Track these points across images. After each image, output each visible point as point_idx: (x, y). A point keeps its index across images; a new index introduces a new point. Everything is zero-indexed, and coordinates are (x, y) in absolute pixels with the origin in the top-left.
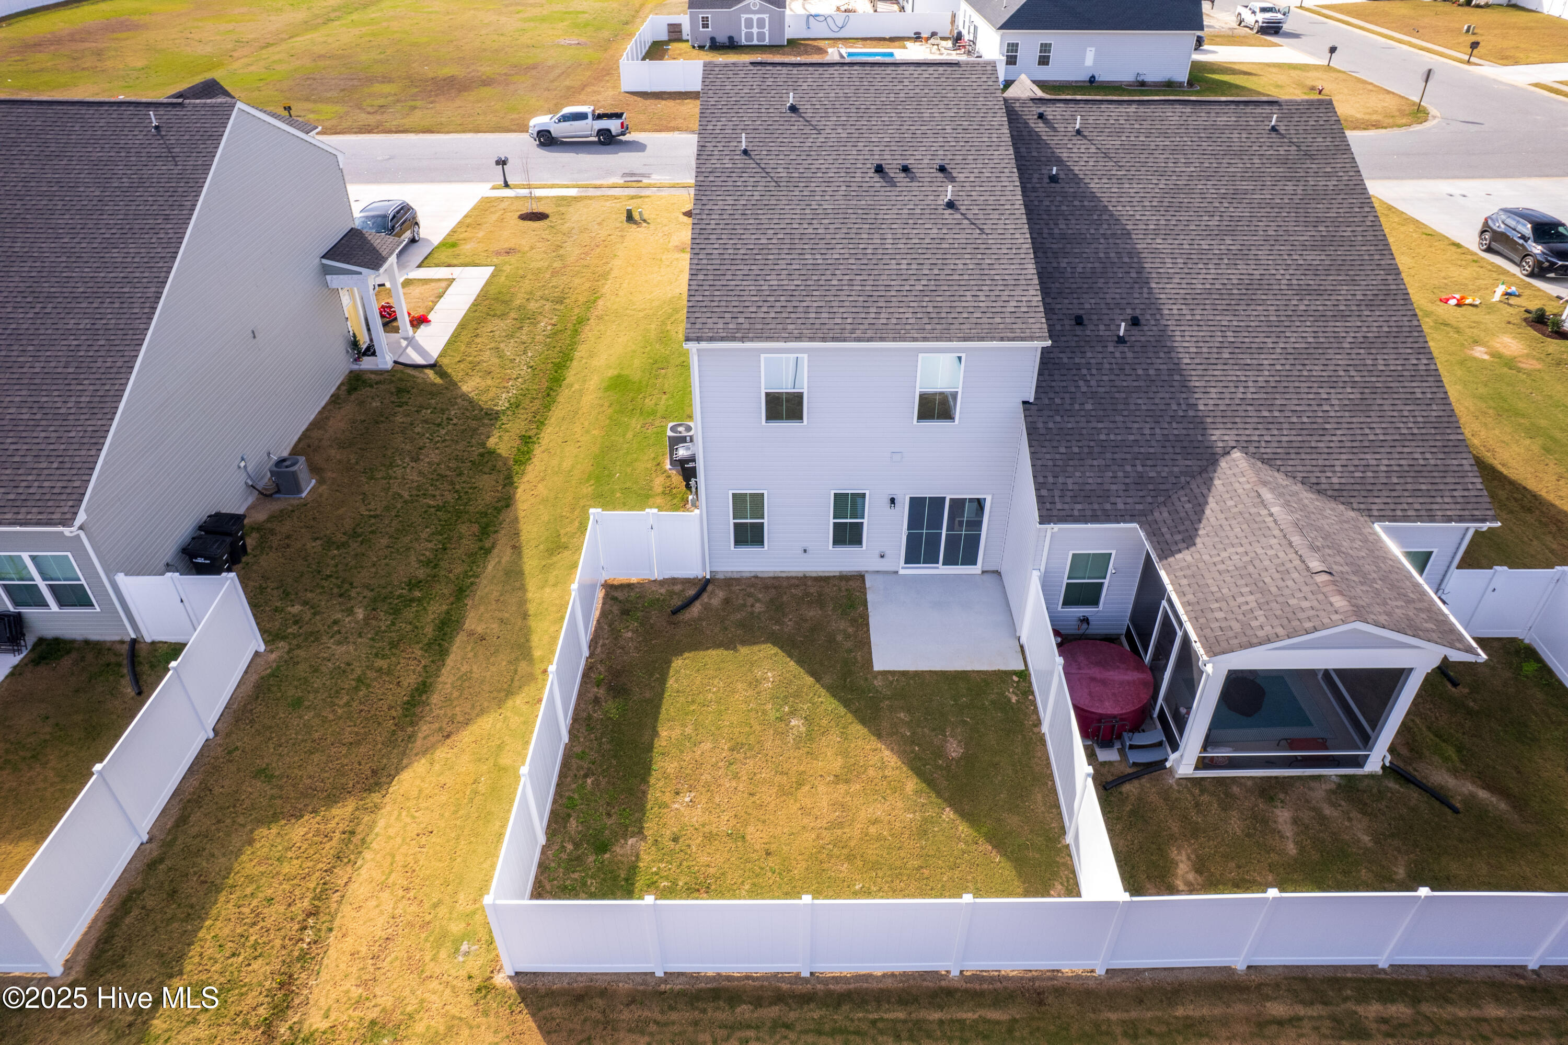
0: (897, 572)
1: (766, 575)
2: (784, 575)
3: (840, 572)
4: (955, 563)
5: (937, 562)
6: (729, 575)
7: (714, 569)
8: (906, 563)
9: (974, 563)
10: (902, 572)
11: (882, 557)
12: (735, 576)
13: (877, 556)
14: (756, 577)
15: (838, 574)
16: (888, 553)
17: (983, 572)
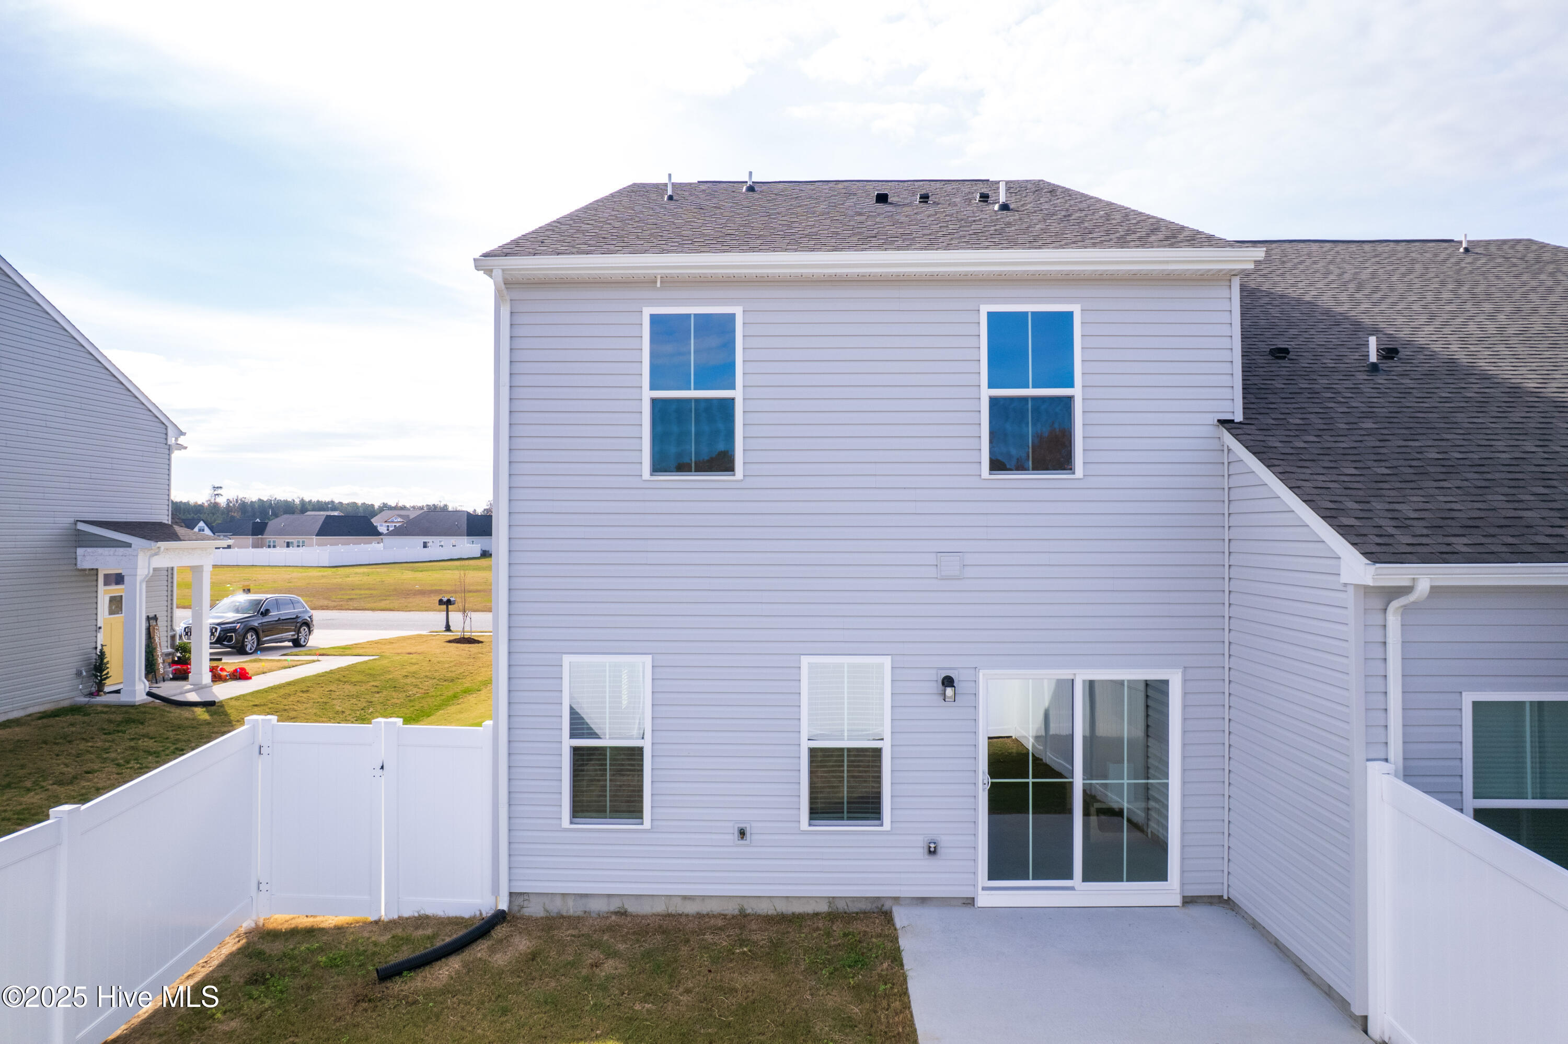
0: (970, 902)
1: (646, 909)
2: (691, 908)
3: (832, 900)
4: (1114, 875)
5: (1069, 876)
6: (556, 907)
7: (521, 887)
8: (990, 878)
9: (1162, 875)
10: (985, 900)
11: (932, 852)
12: (572, 908)
13: (921, 852)
14: (623, 913)
15: (823, 908)
16: (945, 841)
17: (1188, 901)
